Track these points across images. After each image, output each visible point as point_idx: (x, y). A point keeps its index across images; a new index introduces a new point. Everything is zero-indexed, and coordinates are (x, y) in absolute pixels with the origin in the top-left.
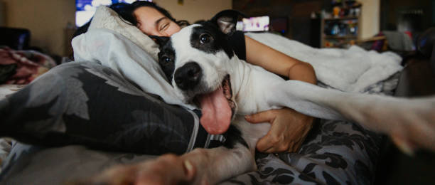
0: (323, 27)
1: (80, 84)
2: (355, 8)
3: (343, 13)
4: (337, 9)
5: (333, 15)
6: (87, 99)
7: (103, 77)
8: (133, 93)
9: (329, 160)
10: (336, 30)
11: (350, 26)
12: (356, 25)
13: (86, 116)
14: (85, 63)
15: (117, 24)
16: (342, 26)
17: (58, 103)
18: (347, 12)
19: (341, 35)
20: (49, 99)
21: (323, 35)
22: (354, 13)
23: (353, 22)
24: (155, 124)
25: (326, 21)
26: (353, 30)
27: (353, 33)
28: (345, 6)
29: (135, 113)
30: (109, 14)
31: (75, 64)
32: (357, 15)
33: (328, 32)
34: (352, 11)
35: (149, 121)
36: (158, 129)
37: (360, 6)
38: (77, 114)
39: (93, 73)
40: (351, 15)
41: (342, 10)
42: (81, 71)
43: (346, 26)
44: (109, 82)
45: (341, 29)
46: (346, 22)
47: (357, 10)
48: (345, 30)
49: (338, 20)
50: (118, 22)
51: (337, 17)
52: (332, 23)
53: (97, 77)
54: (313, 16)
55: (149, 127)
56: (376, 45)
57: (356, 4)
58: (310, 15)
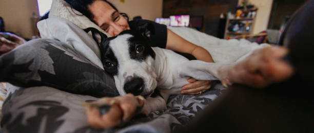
0: (228, 25)
1: (47, 53)
2: (252, 11)
3: (243, 15)
4: (239, 12)
5: (236, 16)
6: (53, 62)
7: (63, 49)
8: (83, 61)
9: (203, 101)
10: (236, 28)
11: (247, 25)
12: (250, 25)
13: (53, 72)
14: (49, 40)
15: (70, 14)
16: (241, 25)
17: (34, 63)
18: (246, 14)
19: (239, 32)
20: (28, 61)
21: (227, 31)
22: (251, 16)
23: (250, 22)
24: (98, 81)
25: (231, 21)
26: (248, 28)
27: (248, 31)
28: (246, 10)
29: (85, 73)
30: (63, 5)
31: (42, 40)
32: (253, 17)
33: (231, 29)
34: (250, 14)
35: (94, 79)
36: (100, 84)
37: (256, 10)
38: (47, 71)
39: (55, 46)
40: (248, 17)
41: (243, 12)
42: (47, 45)
43: (244, 25)
44: (67, 53)
45: (240, 27)
46: (244, 22)
47: (254, 13)
48: (242, 28)
49: (239, 20)
50: (70, 12)
51: (238, 18)
52: (234, 22)
53: (58, 49)
54: (222, 16)
55: (94, 82)
56: (259, 39)
57: (254, 9)
58: (219, 15)
